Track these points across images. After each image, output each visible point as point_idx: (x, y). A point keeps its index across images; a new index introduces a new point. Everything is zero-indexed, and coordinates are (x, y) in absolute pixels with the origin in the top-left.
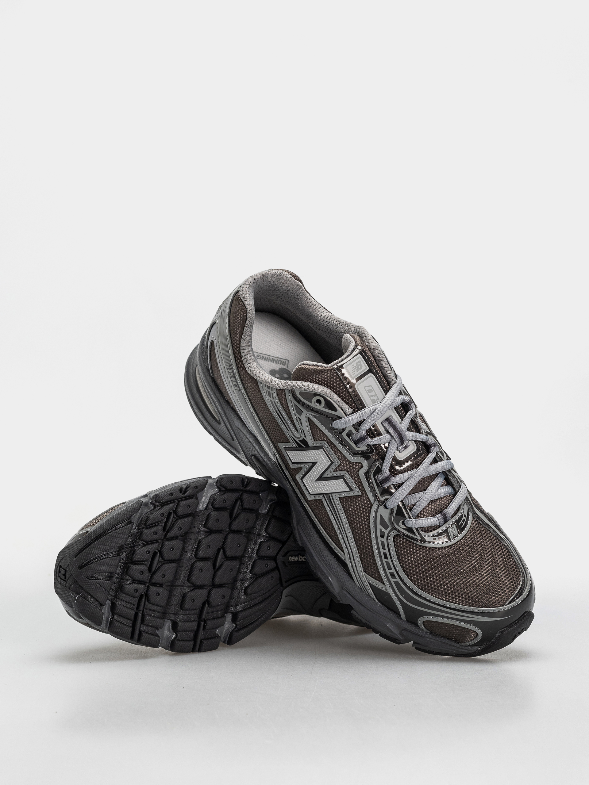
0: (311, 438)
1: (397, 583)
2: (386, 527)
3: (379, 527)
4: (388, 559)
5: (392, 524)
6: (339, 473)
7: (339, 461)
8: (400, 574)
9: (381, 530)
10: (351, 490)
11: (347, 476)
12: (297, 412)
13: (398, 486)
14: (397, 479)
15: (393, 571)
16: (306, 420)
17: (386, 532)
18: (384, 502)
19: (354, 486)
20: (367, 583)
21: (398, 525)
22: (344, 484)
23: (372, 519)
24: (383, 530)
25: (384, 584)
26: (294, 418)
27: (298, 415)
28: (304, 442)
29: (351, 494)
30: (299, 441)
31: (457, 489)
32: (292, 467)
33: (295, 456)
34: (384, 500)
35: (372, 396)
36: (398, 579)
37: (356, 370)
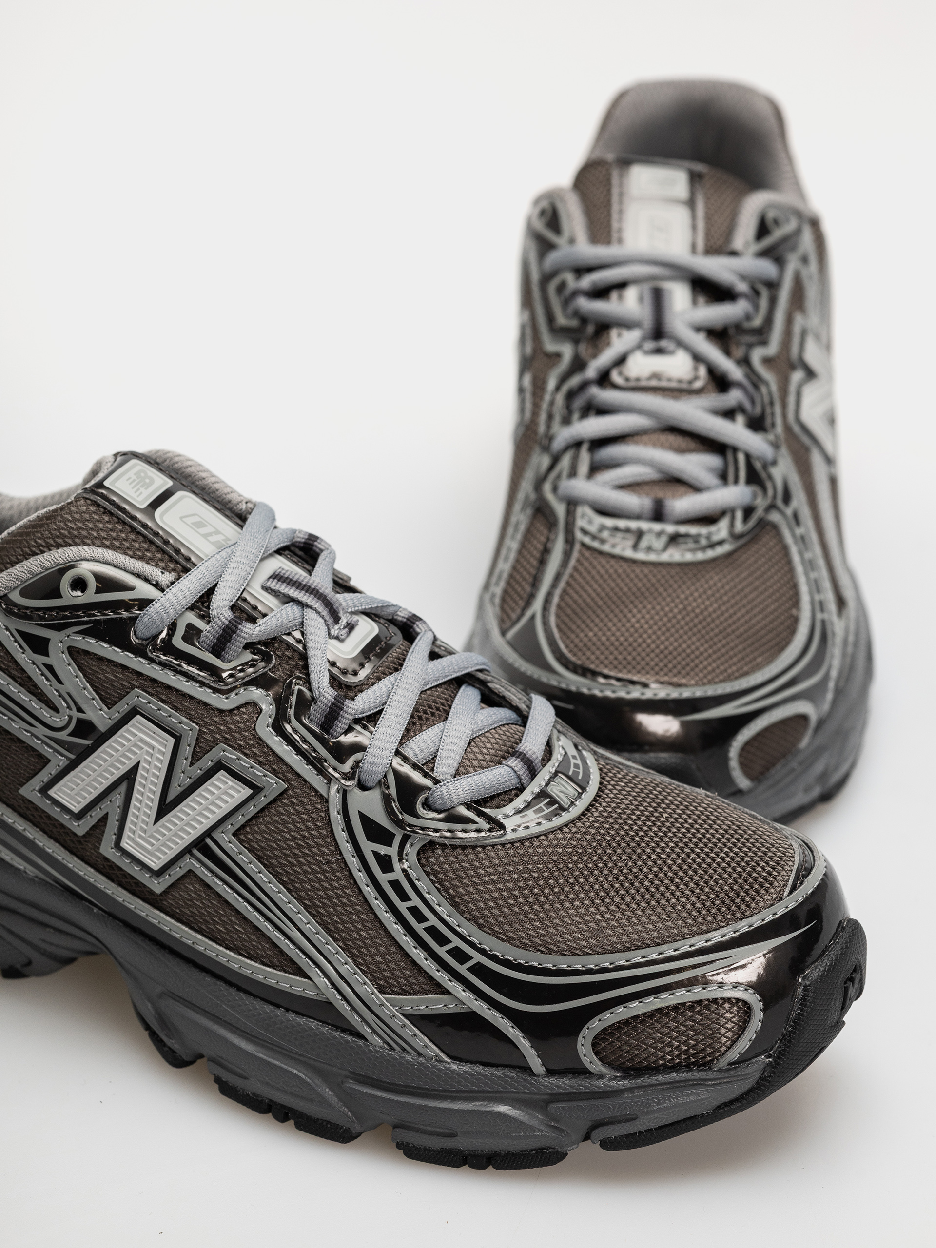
0: (97, 703)
1: (478, 970)
2: (385, 838)
3: (369, 847)
4: (428, 920)
5: (400, 824)
6: (206, 762)
7: (194, 725)
8: (476, 941)
9: (376, 854)
10: (256, 789)
11: (231, 755)
12: (34, 652)
13: (373, 718)
14: (361, 704)
15: (456, 942)
16: (66, 657)
17: (392, 851)
18: (354, 773)
19: (258, 772)
20: (401, 1020)
21: (416, 815)
22: (231, 782)
23: (342, 836)
24: (383, 850)
25: (447, 992)
26: (35, 673)
27: (40, 659)
28: (84, 728)
29: (262, 800)
30: (70, 735)
31: (523, 707)
32: (81, 832)
33: (77, 789)
34: (352, 769)
35: (210, 534)
36: (477, 957)
37: (142, 486)
